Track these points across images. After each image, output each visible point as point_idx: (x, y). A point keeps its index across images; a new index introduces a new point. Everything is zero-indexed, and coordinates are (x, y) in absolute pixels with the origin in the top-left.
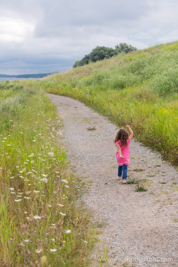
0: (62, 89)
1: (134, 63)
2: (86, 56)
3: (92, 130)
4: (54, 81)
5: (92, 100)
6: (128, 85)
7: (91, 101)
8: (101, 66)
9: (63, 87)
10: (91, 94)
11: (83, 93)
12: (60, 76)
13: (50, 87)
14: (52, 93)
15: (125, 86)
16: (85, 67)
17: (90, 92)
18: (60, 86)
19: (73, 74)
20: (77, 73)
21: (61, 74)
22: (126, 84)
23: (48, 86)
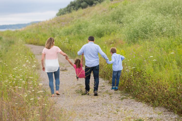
0: (42, 39)
1: (115, 12)
2: (71, 3)
3: (64, 70)
4: (34, 32)
5: (70, 48)
6: (106, 34)
7: (69, 50)
8: (84, 14)
9: (43, 37)
10: (69, 43)
11: (62, 43)
12: (41, 26)
13: (29, 38)
14: (31, 44)
15: (104, 34)
16: (68, 15)
17: (69, 41)
18: (39, 36)
19: (54, 23)
20: (59, 23)
21: (41, 24)
22: (105, 33)
23: (28, 37)
